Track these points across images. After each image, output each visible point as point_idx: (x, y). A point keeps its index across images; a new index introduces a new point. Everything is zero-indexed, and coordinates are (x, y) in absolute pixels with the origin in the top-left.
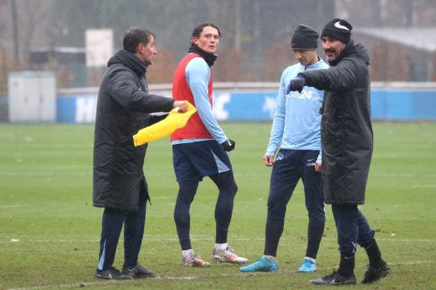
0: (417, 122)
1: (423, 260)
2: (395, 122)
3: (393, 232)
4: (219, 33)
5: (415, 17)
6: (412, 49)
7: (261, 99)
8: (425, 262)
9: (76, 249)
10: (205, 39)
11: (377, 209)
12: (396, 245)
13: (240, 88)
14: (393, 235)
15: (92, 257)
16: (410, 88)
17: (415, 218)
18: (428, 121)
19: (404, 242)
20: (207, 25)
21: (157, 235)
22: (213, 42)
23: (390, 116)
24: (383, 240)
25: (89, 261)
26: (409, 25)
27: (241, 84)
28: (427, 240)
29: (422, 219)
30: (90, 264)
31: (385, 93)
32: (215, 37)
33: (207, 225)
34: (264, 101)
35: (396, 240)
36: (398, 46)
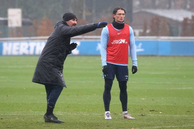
0: (174, 56)
1: (176, 125)
2: (162, 56)
3: (161, 111)
4: (125, 12)
5: (173, 4)
6: (171, 20)
7: (96, 44)
8: (176, 126)
9: (2, 119)
10: (118, 16)
11: (153, 100)
12: (162, 118)
13: (85, 39)
14: (161, 113)
15: (10, 123)
16: (170, 39)
17: (172, 105)
18: (179, 56)
19: (166, 116)
20: (119, 9)
21: (43, 112)
22: (122, 17)
23: (160, 53)
24: (156, 115)
25: (8, 125)
26: (169, 8)
27: (86, 37)
28: (178, 116)
29: (175, 105)
30: (9, 126)
31: (158, 42)
32: (123, 14)
33: (68, 107)
34: (97, 45)
35: (162, 115)
36: (164, 18)
